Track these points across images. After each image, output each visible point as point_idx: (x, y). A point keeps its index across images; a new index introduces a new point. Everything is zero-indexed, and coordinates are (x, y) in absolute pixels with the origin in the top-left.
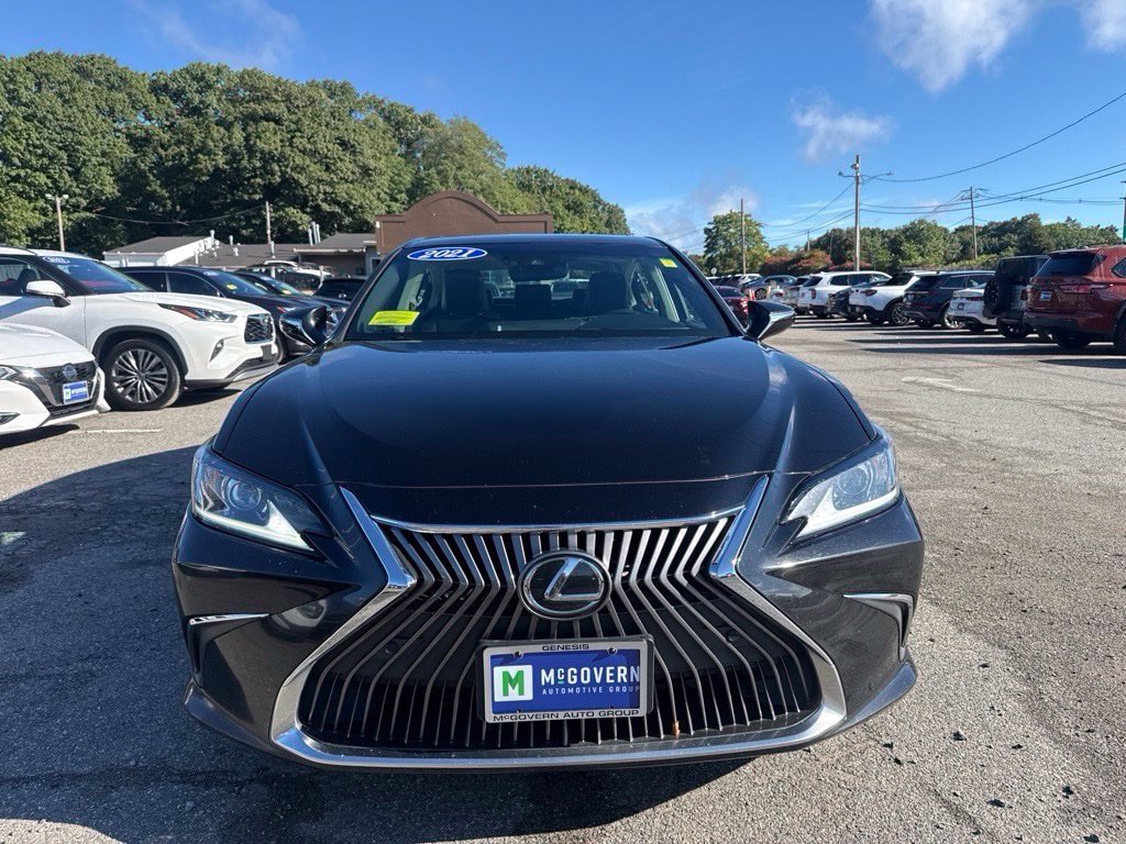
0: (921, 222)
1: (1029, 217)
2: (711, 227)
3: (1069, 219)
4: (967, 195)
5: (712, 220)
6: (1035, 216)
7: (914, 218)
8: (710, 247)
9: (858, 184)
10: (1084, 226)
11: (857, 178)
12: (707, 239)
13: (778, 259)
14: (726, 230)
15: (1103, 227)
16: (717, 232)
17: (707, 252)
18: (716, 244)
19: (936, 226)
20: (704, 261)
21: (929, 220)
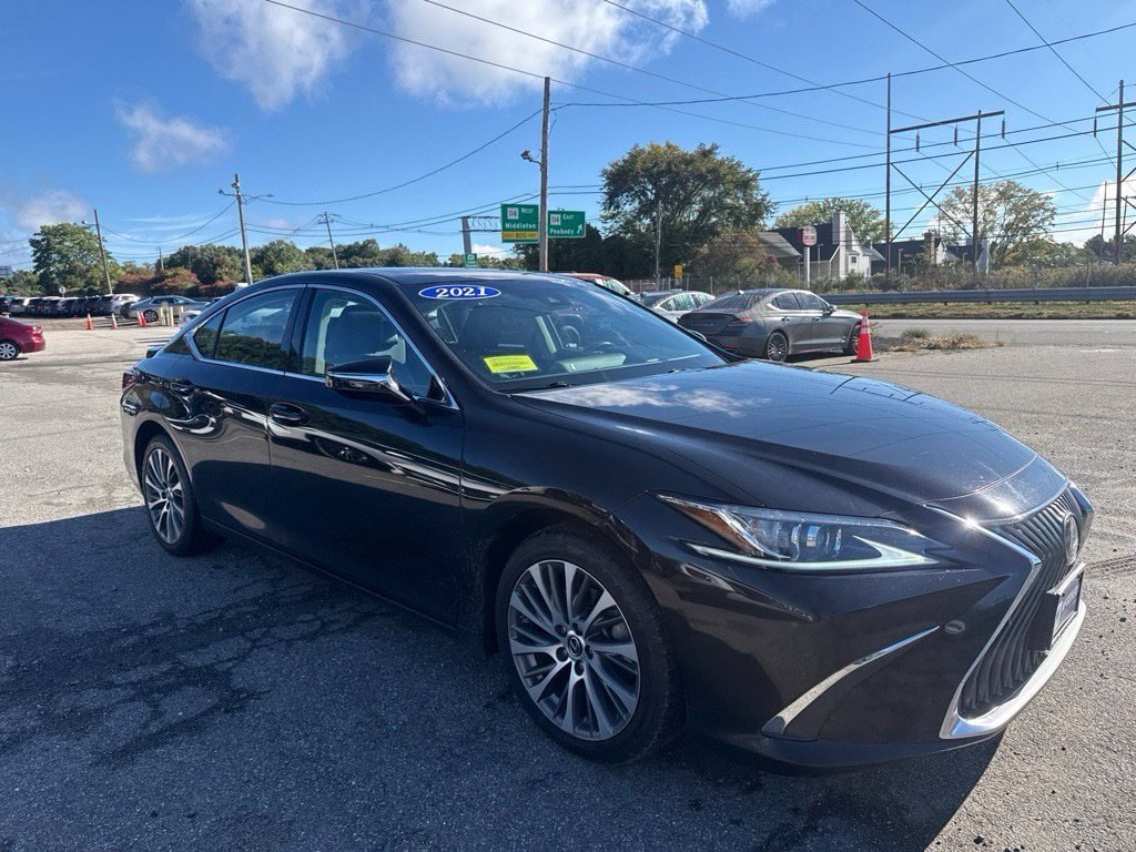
0: (280, 242)
1: (369, 242)
2: (39, 238)
3: (401, 246)
4: (323, 219)
5: (39, 231)
6: (373, 242)
7: (274, 239)
8: (41, 262)
9: (240, 203)
10: (413, 251)
11: (239, 197)
12: (35, 253)
13: (133, 277)
14: (60, 243)
15: (427, 253)
16: (48, 244)
17: (38, 268)
18: (48, 258)
19: (294, 248)
20: (35, 278)
21: (287, 241)
